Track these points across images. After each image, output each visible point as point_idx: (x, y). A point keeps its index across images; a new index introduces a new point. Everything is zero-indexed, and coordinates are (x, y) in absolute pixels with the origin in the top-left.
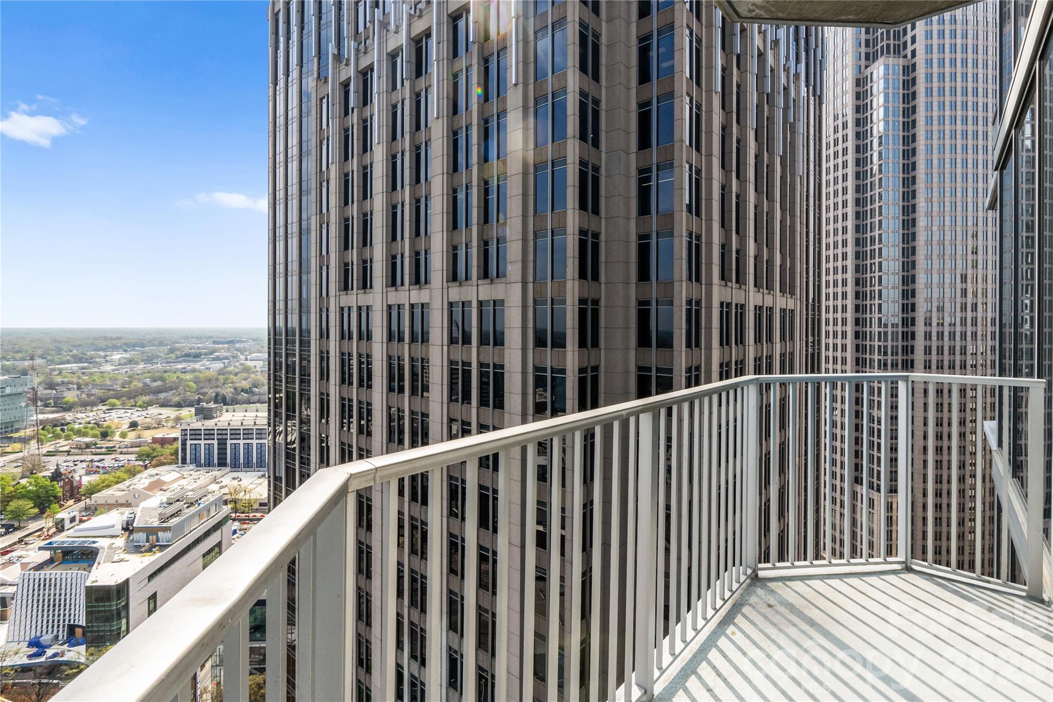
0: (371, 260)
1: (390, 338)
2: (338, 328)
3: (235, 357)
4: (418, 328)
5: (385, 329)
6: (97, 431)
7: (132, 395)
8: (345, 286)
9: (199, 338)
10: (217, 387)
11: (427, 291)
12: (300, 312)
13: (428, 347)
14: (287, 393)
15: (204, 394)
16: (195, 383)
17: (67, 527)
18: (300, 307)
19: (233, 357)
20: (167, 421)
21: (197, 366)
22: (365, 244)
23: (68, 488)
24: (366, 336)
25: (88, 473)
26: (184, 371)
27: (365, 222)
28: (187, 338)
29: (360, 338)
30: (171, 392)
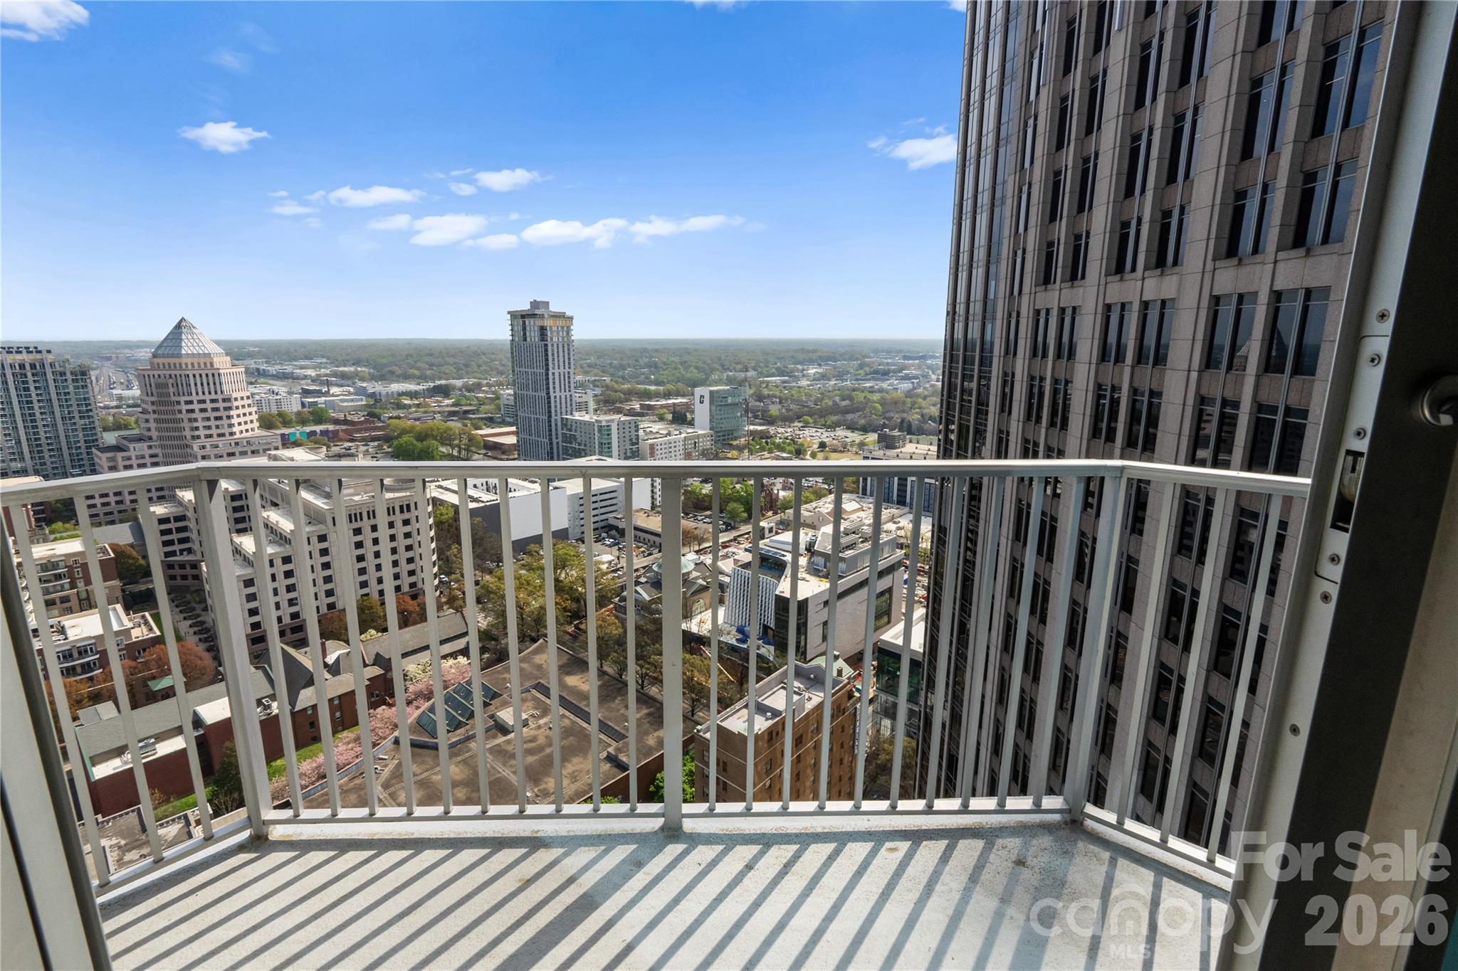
0: (1088, 233)
1: (1103, 357)
2: (1029, 340)
3: (926, 376)
4: (1150, 340)
5: (1096, 343)
6: (792, 448)
7: (823, 413)
8: (1046, 279)
9: (889, 352)
10: (903, 411)
11: (1175, 278)
12: (984, 318)
13: (1163, 372)
14: (960, 426)
15: (889, 419)
16: (881, 405)
17: (766, 536)
18: (985, 310)
19: (923, 376)
20: (852, 445)
21: (885, 385)
22: (1081, 209)
23: (768, 499)
24: (1067, 352)
25: (784, 489)
26: (871, 390)
27: (1085, 172)
28: (876, 351)
29: (1059, 355)
30: (858, 414)
